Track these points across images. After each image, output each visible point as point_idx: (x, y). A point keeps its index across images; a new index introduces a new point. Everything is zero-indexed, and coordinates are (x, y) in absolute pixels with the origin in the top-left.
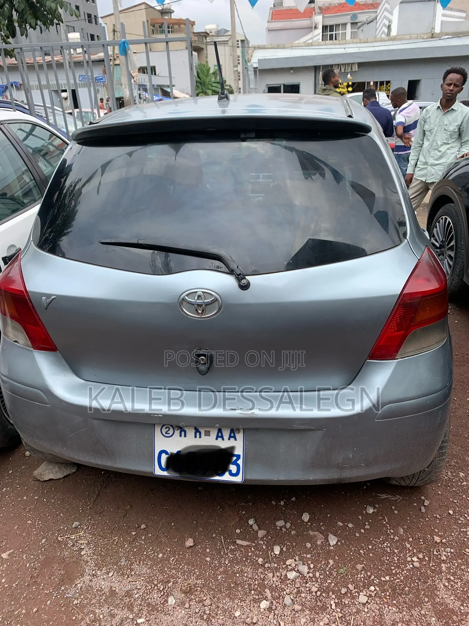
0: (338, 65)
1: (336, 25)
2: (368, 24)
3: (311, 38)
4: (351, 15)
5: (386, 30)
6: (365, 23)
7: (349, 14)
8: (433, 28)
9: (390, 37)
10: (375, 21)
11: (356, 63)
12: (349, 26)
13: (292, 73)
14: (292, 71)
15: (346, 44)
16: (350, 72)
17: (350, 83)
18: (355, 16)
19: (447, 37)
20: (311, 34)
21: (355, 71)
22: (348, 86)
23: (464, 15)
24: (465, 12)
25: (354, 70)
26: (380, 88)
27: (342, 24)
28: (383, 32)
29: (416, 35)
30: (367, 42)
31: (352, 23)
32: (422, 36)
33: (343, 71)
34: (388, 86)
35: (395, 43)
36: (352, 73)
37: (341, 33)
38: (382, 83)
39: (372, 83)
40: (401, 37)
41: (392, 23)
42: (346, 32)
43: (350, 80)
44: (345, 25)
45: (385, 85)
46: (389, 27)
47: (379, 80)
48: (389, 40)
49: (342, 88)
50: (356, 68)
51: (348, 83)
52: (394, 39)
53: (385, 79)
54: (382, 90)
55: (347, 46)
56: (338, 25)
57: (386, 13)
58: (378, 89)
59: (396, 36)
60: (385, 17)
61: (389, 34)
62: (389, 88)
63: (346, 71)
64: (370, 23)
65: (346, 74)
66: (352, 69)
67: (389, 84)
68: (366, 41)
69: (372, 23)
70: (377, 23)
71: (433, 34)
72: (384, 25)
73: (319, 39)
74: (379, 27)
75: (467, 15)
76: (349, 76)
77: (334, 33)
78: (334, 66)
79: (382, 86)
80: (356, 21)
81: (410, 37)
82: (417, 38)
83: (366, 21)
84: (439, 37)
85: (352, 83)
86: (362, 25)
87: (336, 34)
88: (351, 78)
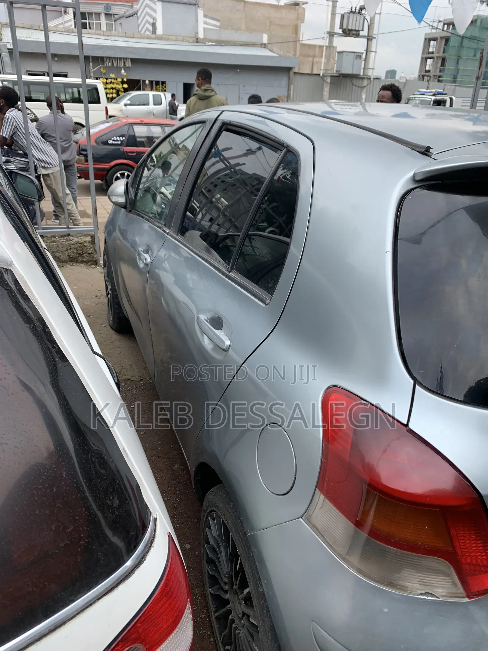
0: (110, 58)
1: (89, 13)
2: (126, 18)
3: (62, 24)
4: (104, 5)
5: (151, 28)
6: (124, 17)
7: (102, 4)
8: (197, 33)
9: (156, 36)
10: (135, 15)
11: (128, 58)
12: (103, 17)
13: (56, 61)
14: (56, 59)
15: (111, 35)
16: (123, 67)
17: (125, 80)
18: (108, 7)
19: (210, 43)
20: (61, 18)
21: (129, 67)
22: (123, 82)
23: (218, 24)
24: (218, 20)
25: (127, 65)
26: (156, 88)
27: (96, 13)
28: (147, 29)
29: (182, 38)
30: (133, 38)
31: (107, 15)
32: (188, 39)
33: (115, 65)
34: (163, 87)
35: (163, 42)
36: (126, 69)
37: (96, 23)
38: (157, 83)
39: (147, 82)
40: (167, 37)
41: (156, 21)
42: (100, 23)
43: (125, 76)
44: (98, 15)
45: (161, 85)
46: (154, 25)
47: (155, 79)
48: (155, 39)
49: (117, 84)
50: (129, 64)
51: (123, 79)
52: (160, 38)
53: (160, 79)
54: (158, 90)
55: (113, 38)
56: (90, 14)
57: (147, 10)
58: (154, 88)
59: (162, 35)
60: (147, 14)
61: (154, 31)
62: (165, 89)
63: (119, 66)
64: (129, 17)
65: (119, 69)
66: (125, 64)
67: (164, 85)
68: (132, 36)
69: (131, 17)
70: (138, 18)
71: (197, 39)
72: (147, 22)
73: (71, 26)
74: (141, 23)
75: (220, 24)
76: (123, 71)
77: (87, 21)
78: (105, 58)
79: (158, 86)
80: (110, 12)
81: (176, 38)
82: (183, 41)
83: (124, 15)
84: (203, 43)
85: (127, 79)
86: (120, 18)
87: (89, 23)
88: (125, 74)
